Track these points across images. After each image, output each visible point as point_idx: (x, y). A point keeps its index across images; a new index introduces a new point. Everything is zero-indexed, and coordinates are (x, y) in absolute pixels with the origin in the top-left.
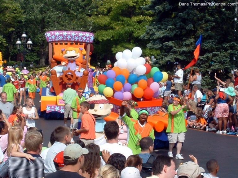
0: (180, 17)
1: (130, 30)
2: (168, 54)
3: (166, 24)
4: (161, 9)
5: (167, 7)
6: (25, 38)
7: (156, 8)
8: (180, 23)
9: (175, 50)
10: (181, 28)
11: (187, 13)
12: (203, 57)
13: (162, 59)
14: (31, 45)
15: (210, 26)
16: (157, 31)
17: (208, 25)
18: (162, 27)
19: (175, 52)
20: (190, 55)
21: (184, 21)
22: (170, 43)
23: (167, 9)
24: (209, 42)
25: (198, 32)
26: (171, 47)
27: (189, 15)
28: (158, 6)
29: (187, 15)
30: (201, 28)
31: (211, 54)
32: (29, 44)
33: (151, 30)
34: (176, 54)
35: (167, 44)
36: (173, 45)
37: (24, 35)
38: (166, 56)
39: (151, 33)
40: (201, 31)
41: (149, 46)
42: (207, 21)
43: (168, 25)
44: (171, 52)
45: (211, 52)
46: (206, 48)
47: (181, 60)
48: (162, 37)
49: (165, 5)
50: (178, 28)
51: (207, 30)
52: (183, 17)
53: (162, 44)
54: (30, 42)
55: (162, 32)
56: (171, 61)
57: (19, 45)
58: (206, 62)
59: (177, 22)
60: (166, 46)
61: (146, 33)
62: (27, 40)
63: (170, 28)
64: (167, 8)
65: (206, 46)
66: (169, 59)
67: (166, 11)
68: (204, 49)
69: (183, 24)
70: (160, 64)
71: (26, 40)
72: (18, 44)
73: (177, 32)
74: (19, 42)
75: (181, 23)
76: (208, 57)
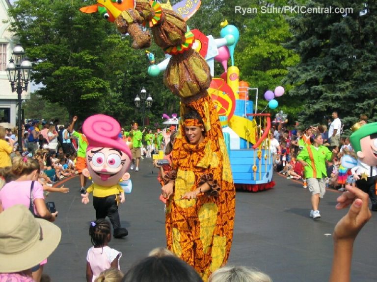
0: (332, 54)
1: (265, 84)
2: (317, 102)
3: (313, 64)
4: (307, 45)
5: (314, 41)
6: (144, 93)
7: (301, 44)
8: (332, 61)
9: (326, 95)
10: (334, 67)
11: (341, 48)
12: (362, 104)
13: (309, 107)
14: (151, 101)
15: (370, 65)
16: (302, 73)
17: (368, 63)
18: (309, 68)
19: (326, 99)
20: (345, 102)
21: (337, 58)
22: (319, 87)
23: (315, 45)
24: (369, 86)
25: (354, 73)
26: (321, 93)
27: (343, 51)
28: (303, 42)
29: (341, 51)
30: (359, 68)
31: (373, 100)
32: (148, 101)
33: (294, 73)
34: (327, 102)
35: (316, 88)
36: (324, 89)
37: (144, 91)
38: (314, 103)
39: (294, 76)
40: (358, 71)
41: (292, 92)
42: (366, 59)
43: (316, 65)
44: (321, 98)
45: (373, 98)
46: (366, 93)
47: (334, 108)
48: (309, 79)
49: (312, 40)
50: (330, 68)
51: (366, 70)
52: (336, 53)
53: (309, 89)
54: (150, 98)
55: (308, 73)
56: (322, 110)
57: (138, 102)
58: (366, 111)
59: (328, 60)
60: (315, 91)
61: (288, 77)
62: (147, 97)
63: (319, 68)
64: (314, 43)
65: (365, 90)
66: (319, 108)
67: (314, 46)
68: (364, 93)
69: (336, 63)
70: (306, 115)
71: (145, 96)
72: (136, 102)
73: (328, 73)
74: (137, 99)
75: (334, 61)
76: (369, 104)
